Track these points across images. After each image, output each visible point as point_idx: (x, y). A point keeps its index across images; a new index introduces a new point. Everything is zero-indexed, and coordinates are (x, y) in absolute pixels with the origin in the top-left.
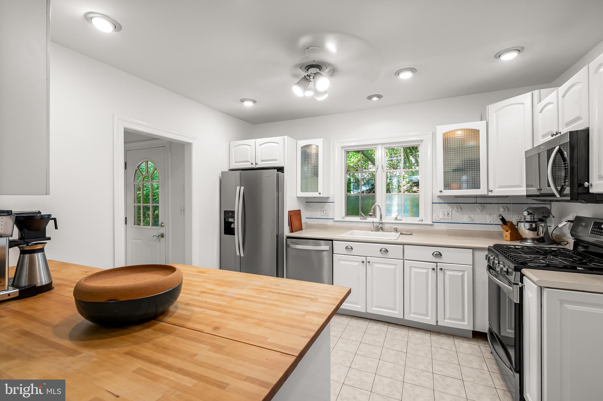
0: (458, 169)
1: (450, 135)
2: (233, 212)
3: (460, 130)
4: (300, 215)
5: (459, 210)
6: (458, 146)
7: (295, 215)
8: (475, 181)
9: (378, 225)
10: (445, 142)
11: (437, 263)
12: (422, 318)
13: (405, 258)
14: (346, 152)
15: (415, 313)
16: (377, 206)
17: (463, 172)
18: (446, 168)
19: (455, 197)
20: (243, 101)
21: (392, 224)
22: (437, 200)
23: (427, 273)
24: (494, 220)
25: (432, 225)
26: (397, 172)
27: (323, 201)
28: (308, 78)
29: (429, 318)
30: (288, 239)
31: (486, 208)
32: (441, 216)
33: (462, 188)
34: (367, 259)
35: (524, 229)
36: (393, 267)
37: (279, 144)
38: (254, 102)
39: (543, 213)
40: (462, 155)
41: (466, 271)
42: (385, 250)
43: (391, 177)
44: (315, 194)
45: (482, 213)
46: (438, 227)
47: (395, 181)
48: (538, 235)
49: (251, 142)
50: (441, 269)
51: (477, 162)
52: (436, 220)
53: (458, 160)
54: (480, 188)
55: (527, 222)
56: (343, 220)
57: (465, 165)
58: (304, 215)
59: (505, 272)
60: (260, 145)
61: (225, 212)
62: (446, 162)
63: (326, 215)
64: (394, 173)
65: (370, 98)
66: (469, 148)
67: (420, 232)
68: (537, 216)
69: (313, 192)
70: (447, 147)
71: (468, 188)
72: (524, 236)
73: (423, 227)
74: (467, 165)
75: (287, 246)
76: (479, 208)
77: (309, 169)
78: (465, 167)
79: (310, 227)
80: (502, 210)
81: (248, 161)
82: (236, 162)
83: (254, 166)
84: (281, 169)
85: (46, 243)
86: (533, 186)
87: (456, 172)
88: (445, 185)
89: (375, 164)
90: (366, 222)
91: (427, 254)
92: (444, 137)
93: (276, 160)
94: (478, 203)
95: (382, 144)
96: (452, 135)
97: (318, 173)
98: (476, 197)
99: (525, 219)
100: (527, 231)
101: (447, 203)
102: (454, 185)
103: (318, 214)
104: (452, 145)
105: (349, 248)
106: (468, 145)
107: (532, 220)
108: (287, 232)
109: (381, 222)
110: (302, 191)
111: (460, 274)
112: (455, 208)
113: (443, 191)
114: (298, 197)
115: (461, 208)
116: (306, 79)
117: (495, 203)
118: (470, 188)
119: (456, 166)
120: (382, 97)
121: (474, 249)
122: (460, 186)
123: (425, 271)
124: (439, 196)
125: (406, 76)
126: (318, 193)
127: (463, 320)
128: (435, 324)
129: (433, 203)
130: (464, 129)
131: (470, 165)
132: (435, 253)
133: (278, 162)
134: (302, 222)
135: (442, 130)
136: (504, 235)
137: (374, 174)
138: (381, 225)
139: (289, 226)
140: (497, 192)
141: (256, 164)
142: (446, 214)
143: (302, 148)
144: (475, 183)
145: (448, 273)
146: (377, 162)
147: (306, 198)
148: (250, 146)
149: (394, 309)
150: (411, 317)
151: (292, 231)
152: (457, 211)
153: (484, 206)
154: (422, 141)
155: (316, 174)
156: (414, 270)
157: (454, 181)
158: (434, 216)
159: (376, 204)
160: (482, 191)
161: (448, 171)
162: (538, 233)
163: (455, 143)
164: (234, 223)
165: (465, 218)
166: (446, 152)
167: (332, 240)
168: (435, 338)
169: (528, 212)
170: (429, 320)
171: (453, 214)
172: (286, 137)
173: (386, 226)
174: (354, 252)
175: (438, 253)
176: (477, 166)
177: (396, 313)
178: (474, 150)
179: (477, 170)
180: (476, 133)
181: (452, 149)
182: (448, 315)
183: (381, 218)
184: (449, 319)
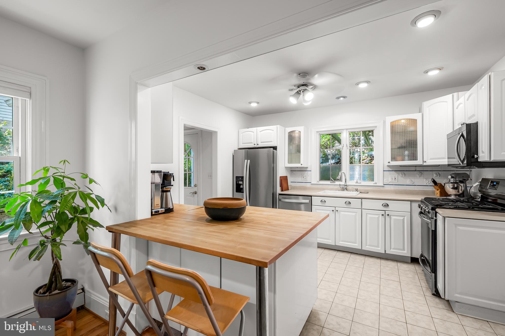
0: (401, 147)
1: (396, 123)
2: (242, 177)
3: (403, 119)
4: (287, 179)
5: (404, 176)
6: (402, 130)
7: (284, 179)
8: (414, 155)
9: (343, 186)
10: (392, 128)
11: (385, 211)
12: (375, 248)
13: (363, 208)
14: (320, 135)
15: (369, 245)
16: (343, 173)
17: (405, 149)
18: (393, 146)
19: (400, 166)
20: (250, 103)
21: (353, 186)
22: (387, 169)
23: (379, 217)
24: (429, 182)
25: (383, 186)
26: (358, 149)
27: (302, 170)
28: (299, 92)
29: (379, 249)
30: (280, 196)
31: (423, 174)
32: (390, 180)
33: (405, 160)
34: (336, 208)
35: (449, 188)
36: (354, 214)
37: (273, 130)
38: (258, 103)
39: (463, 177)
40: (404, 137)
41: (406, 217)
42: (349, 202)
43: (353, 152)
44: (298, 165)
45: (421, 177)
46: (387, 188)
47: (356, 156)
48: (458, 192)
49: (254, 129)
50: (388, 215)
51: (415, 142)
52: (386, 183)
53: (402, 141)
54: (417, 160)
55: (451, 183)
56: (318, 183)
57: (406, 144)
58: (290, 180)
59: (427, 212)
60: (260, 132)
61: (236, 177)
62: (393, 142)
63: (305, 180)
64: (356, 150)
65: (338, 98)
66: (410, 132)
67: (374, 191)
68: (458, 179)
69: (297, 163)
70: (393, 131)
71: (409, 160)
72: (449, 193)
73: (377, 188)
74: (408, 144)
75: (280, 200)
76: (418, 174)
77: (294, 147)
78: (406, 145)
79: (294, 188)
80: (435, 175)
81: (252, 143)
82: (243, 143)
83: (256, 146)
84: (275, 148)
85: (171, 188)
86: (455, 158)
87: (400, 149)
88: (392, 158)
89: (341, 143)
90: (335, 185)
91: (379, 205)
92: (391, 125)
93: (271, 142)
94: (418, 171)
95: (347, 129)
96: (397, 123)
97: (300, 150)
98: (416, 166)
99: (450, 181)
100: (451, 190)
101: (394, 171)
102: (399, 158)
103: (300, 180)
104: (397, 130)
105: (323, 201)
106: (408, 130)
107: (455, 182)
108: (279, 190)
109: (346, 184)
110: (289, 163)
111: (402, 218)
112: (400, 174)
113: (391, 162)
114: (286, 167)
115: (405, 174)
116: (298, 93)
117: (430, 171)
118: (410, 160)
119: (400, 145)
120: (347, 97)
121: (411, 201)
122: (403, 158)
123: (377, 216)
124: (388, 166)
125: (363, 86)
126: (300, 164)
127: (404, 249)
128: (384, 252)
129: (384, 171)
130: (406, 119)
131: (410, 144)
132: (384, 204)
133: (273, 143)
134: (289, 185)
135: (390, 119)
136: (436, 193)
137: (340, 150)
138: (346, 187)
139: (280, 186)
140: (429, 162)
141: (258, 144)
142: (394, 178)
143: (289, 133)
144: (414, 156)
145: (393, 218)
146: (343, 142)
147: (291, 168)
148: (253, 132)
149: (355, 243)
150: (367, 248)
151: (282, 190)
152: (402, 177)
153: (422, 173)
154: (376, 127)
155: (299, 151)
156: (369, 216)
157: (398, 155)
158: (385, 180)
159: (342, 171)
160: (419, 162)
161: (394, 148)
162: (458, 190)
163: (399, 128)
164: (243, 184)
165: (408, 181)
166: (393, 135)
167: (311, 196)
168: (383, 262)
169: (451, 176)
170: (380, 250)
171: (399, 179)
172: (278, 126)
173: (349, 188)
174: (326, 204)
175: (386, 204)
176: (415, 145)
177: (356, 245)
178: (413, 133)
179: (415, 148)
180: (414, 122)
181: (397, 133)
182: (393, 246)
183: (346, 182)
184: (394, 249)
